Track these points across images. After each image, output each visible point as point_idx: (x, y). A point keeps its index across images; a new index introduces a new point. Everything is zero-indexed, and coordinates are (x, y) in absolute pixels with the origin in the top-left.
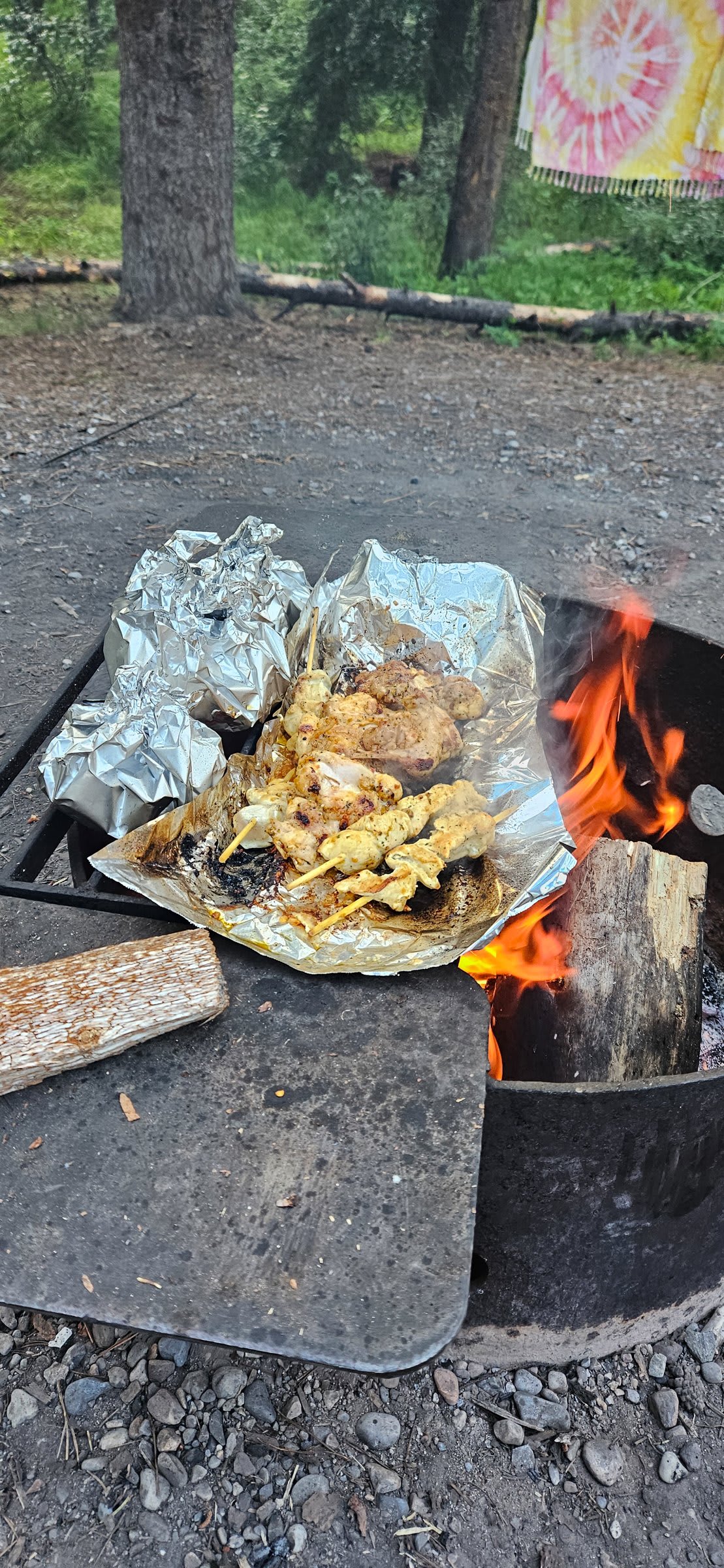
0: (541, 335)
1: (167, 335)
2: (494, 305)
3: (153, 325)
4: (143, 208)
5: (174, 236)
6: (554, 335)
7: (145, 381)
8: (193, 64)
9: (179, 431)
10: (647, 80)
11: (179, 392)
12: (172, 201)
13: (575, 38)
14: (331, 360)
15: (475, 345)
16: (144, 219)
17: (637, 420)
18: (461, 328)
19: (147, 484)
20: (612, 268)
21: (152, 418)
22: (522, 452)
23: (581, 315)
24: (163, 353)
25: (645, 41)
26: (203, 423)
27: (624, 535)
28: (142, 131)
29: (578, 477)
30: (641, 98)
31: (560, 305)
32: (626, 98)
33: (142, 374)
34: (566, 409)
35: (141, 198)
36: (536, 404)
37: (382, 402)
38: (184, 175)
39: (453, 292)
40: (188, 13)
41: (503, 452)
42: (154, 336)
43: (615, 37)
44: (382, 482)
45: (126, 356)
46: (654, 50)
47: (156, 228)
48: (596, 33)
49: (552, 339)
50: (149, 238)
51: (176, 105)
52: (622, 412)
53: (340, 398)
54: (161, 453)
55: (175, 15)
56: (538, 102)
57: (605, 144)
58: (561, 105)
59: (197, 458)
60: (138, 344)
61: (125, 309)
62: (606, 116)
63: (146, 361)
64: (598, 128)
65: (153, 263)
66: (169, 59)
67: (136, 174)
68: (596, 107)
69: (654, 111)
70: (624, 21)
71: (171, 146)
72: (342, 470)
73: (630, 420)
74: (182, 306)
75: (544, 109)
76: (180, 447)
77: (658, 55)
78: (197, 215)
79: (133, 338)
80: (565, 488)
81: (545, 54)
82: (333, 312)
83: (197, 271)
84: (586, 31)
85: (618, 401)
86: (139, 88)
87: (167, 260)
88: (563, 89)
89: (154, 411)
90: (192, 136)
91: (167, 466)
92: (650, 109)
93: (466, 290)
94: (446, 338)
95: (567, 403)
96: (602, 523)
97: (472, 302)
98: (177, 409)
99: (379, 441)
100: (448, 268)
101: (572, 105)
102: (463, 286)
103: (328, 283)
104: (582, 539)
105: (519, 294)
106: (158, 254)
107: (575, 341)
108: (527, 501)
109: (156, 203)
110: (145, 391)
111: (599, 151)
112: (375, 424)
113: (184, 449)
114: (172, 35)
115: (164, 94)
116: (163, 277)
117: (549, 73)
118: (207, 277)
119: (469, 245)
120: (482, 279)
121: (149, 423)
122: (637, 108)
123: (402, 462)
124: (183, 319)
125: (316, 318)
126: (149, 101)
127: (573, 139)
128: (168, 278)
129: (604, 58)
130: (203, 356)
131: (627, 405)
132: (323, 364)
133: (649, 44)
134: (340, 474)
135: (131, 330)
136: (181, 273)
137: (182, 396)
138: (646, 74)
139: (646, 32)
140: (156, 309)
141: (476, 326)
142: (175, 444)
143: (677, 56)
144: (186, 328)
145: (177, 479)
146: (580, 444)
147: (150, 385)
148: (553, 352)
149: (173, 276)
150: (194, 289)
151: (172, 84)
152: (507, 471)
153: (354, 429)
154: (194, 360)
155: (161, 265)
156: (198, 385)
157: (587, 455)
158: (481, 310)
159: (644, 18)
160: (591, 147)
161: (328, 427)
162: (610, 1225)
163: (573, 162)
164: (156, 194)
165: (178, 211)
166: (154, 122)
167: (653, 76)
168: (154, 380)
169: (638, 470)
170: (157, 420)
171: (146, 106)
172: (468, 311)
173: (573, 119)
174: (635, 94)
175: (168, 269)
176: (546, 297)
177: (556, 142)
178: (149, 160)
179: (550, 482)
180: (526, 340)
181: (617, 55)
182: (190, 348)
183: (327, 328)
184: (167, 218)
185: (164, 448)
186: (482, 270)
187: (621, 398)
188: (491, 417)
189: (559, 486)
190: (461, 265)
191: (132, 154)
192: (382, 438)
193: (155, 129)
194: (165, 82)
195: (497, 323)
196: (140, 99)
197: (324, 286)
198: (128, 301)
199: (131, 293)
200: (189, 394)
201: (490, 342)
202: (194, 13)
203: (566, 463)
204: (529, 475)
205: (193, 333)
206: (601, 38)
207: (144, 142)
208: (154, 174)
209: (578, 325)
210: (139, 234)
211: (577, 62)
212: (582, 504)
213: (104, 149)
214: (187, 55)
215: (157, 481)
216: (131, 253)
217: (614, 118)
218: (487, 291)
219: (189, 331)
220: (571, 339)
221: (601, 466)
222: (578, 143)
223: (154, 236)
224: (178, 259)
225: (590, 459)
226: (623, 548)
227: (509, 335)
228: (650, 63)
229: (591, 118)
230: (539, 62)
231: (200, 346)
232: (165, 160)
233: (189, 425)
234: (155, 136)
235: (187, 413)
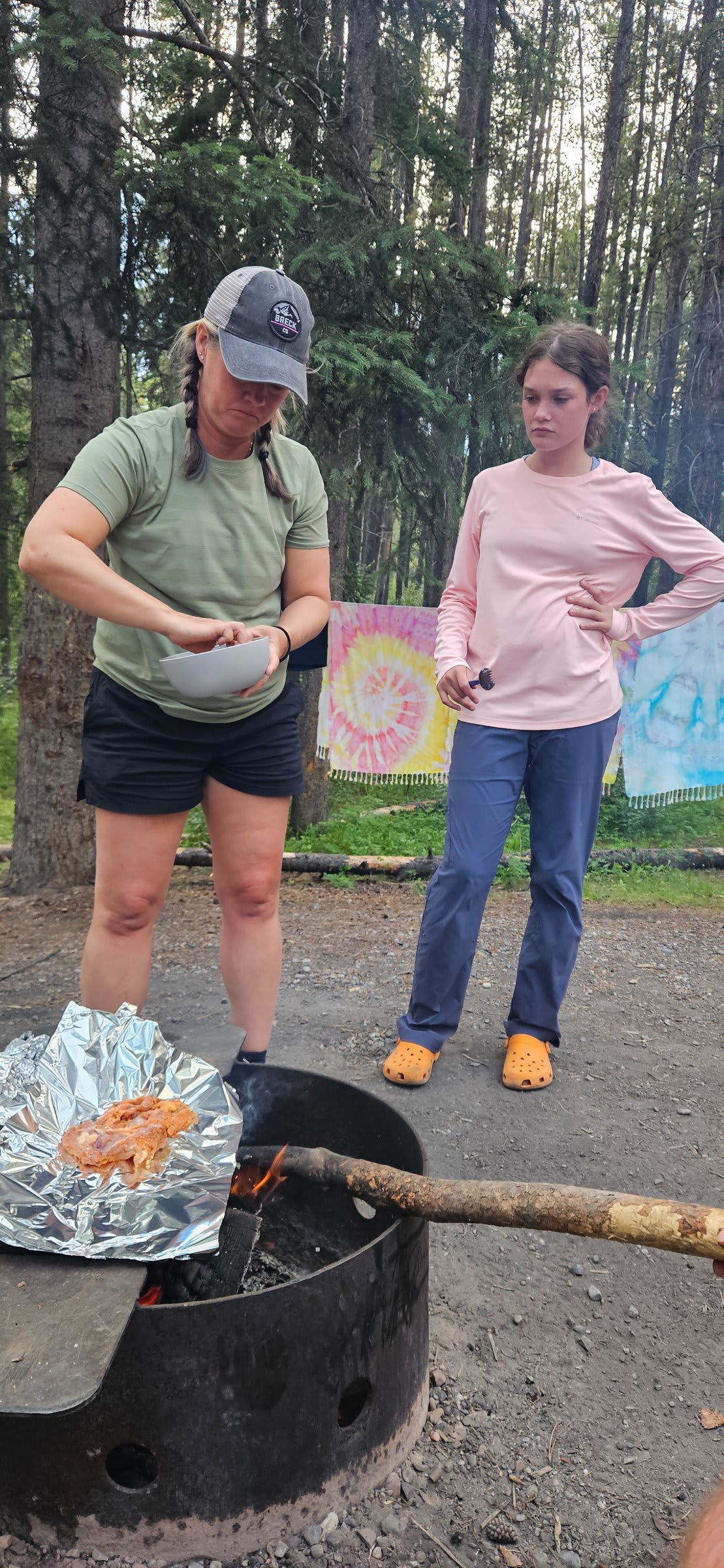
0: (372, 877)
1: (47, 904)
2: (333, 857)
3: (35, 897)
4: (32, 813)
5: (56, 830)
6: (385, 876)
7: (23, 942)
8: (74, 718)
9: (41, 980)
10: (406, 712)
11: (48, 949)
12: (55, 806)
13: (352, 690)
14: (183, 912)
15: (317, 889)
16: (32, 820)
17: (406, 945)
18: (306, 876)
19: (11, 1023)
20: (428, 823)
21: (22, 971)
22: (312, 975)
23: (404, 860)
24: (41, 919)
25: (400, 690)
26: (62, 972)
27: (377, 1029)
28: (33, 762)
29: (351, 990)
30: (404, 724)
31: (388, 853)
32: (394, 724)
33: (21, 937)
34: (354, 940)
35: (30, 805)
36: (332, 937)
37: (210, 944)
38: (65, 789)
39: (298, 849)
40: (71, 688)
41: (297, 976)
42: (34, 906)
43: (379, 688)
44: (198, 1005)
45: (10, 923)
46: (408, 695)
47: (41, 826)
48: (366, 687)
49: (382, 880)
50: (35, 832)
51: (61, 744)
52: (397, 940)
53: (177, 944)
54: (25, 998)
55: (62, 689)
56: (331, 731)
57: (384, 754)
58: (347, 731)
59: (53, 999)
60: (22, 913)
61: (12, 886)
62: (381, 736)
63: (27, 926)
64: (377, 745)
65: (38, 850)
66: (56, 715)
67: (27, 791)
68: (373, 731)
69: (413, 731)
70: (385, 680)
71: (56, 770)
72: (169, 998)
73: (401, 945)
74: (60, 880)
75: (335, 734)
76: (42, 992)
77: (411, 698)
78: (76, 814)
79: (17, 909)
80: (340, 998)
81: (331, 700)
82: (199, 871)
83: (74, 853)
84: (359, 687)
85: (396, 932)
86: (33, 735)
87: (49, 848)
88: (347, 721)
89: (24, 966)
90: (73, 763)
91: (29, 1007)
92: (412, 731)
93: (309, 847)
94: (292, 885)
95: (356, 935)
96: (363, 1022)
97: (313, 856)
98: (43, 963)
99: (202, 974)
100: (295, 831)
101: (356, 731)
102: (307, 844)
103: (192, 849)
104: (346, 1035)
105: (353, 847)
106: (42, 843)
107: (402, 880)
108: (307, 1009)
109: (42, 809)
110: (21, 950)
111: (380, 758)
112: (202, 961)
113: (43, 993)
114: (59, 701)
115: (52, 737)
116: (46, 860)
117: (336, 712)
118: (83, 857)
119: (310, 813)
120: (323, 837)
121: (19, 976)
122: (402, 730)
123: (216, 989)
124: (61, 890)
125: (183, 876)
126: (40, 742)
127: (359, 752)
128: (50, 860)
129: (374, 702)
130: (75, 918)
131: (401, 934)
132: (175, 917)
133: (403, 692)
134: (167, 1001)
135: (15, 902)
136: (61, 856)
137: (50, 952)
138: (405, 709)
139: (400, 685)
140: (38, 885)
141: (318, 874)
142: (37, 990)
143: (424, 697)
144: (63, 897)
145: (35, 1017)
146: (358, 965)
147: (27, 945)
148: (382, 890)
149: (54, 859)
150: (72, 868)
151: (59, 731)
152: (298, 989)
153: (183, 966)
154: (68, 921)
155: (45, 852)
156: (66, 942)
157: (362, 974)
158: (321, 862)
159: (397, 678)
160: (373, 755)
161: (163, 968)
162: (225, 1415)
163: (361, 766)
164: (43, 802)
165: (60, 813)
166: (43, 756)
167: (410, 710)
168: (32, 940)
169: (397, 982)
170: (26, 973)
171: (38, 746)
172: (310, 863)
173: (357, 738)
174: (398, 722)
175: (51, 854)
176: (377, 848)
177: (347, 753)
178: (38, 780)
179: (329, 995)
180: (361, 882)
181: (383, 699)
182: (65, 912)
183: (192, 884)
184: (51, 818)
185: (28, 994)
186: (323, 830)
187: (398, 929)
188: (295, 949)
189: (336, 997)
190: (304, 827)
191: (25, 777)
192: (205, 971)
193: (44, 760)
194: (53, 730)
195: (335, 871)
196: (33, 741)
197: (187, 852)
198: (16, 880)
199: (18, 874)
200: (57, 950)
201: (329, 886)
202: (76, 687)
203: (346, 980)
204: (314, 991)
205: (69, 900)
206: (370, 690)
207: (35, 768)
208: (42, 789)
209: (402, 868)
210: (27, 831)
211: (355, 704)
212: (351, 1009)
213: (8, 758)
214: (71, 712)
215: (18, 1020)
216: (19, 844)
217: (387, 737)
218: (327, 846)
219: (65, 899)
220: (398, 879)
221: (370, 980)
222: (363, 754)
223: (40, 831)
224: (59, 846)
225: (362, 977)
226: (375, 1039)
227: (344, 879)
228: (406, 702)
229: (371, 738)
230: (328, 706)
231: (74, 910)
232: (50, 780)
233: (51, 974)
234: (43, 765)
235: (51, 966)
